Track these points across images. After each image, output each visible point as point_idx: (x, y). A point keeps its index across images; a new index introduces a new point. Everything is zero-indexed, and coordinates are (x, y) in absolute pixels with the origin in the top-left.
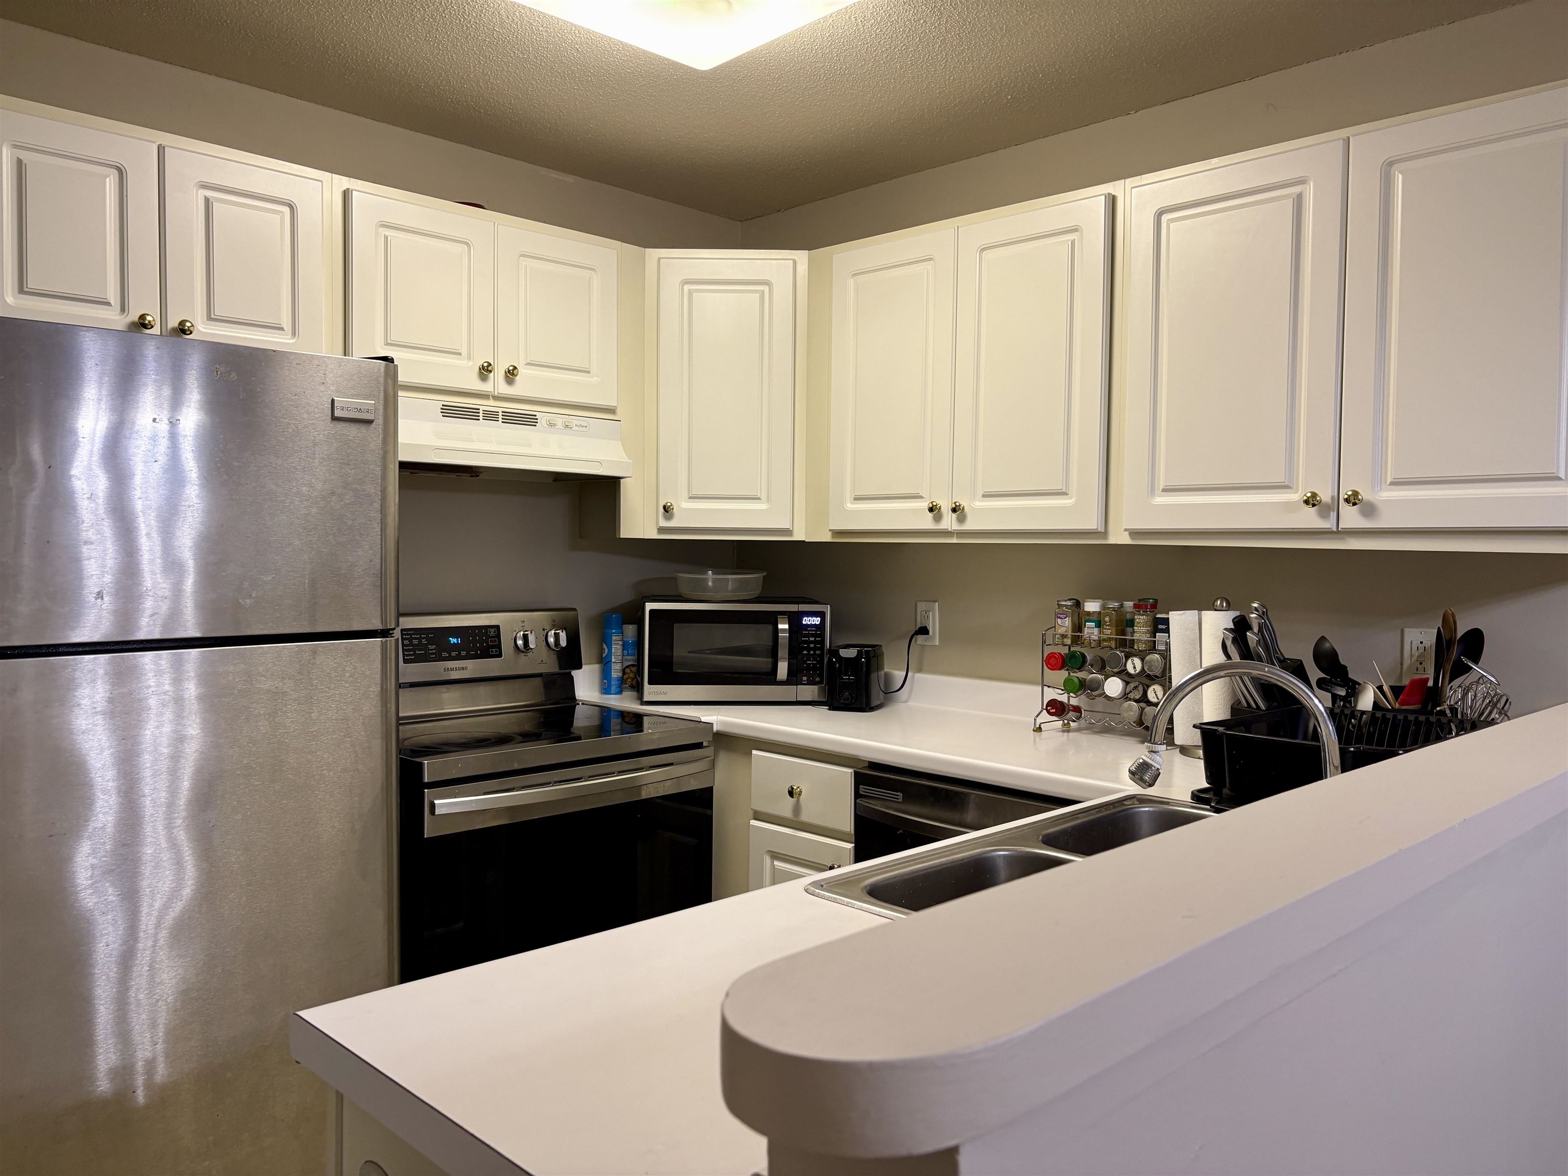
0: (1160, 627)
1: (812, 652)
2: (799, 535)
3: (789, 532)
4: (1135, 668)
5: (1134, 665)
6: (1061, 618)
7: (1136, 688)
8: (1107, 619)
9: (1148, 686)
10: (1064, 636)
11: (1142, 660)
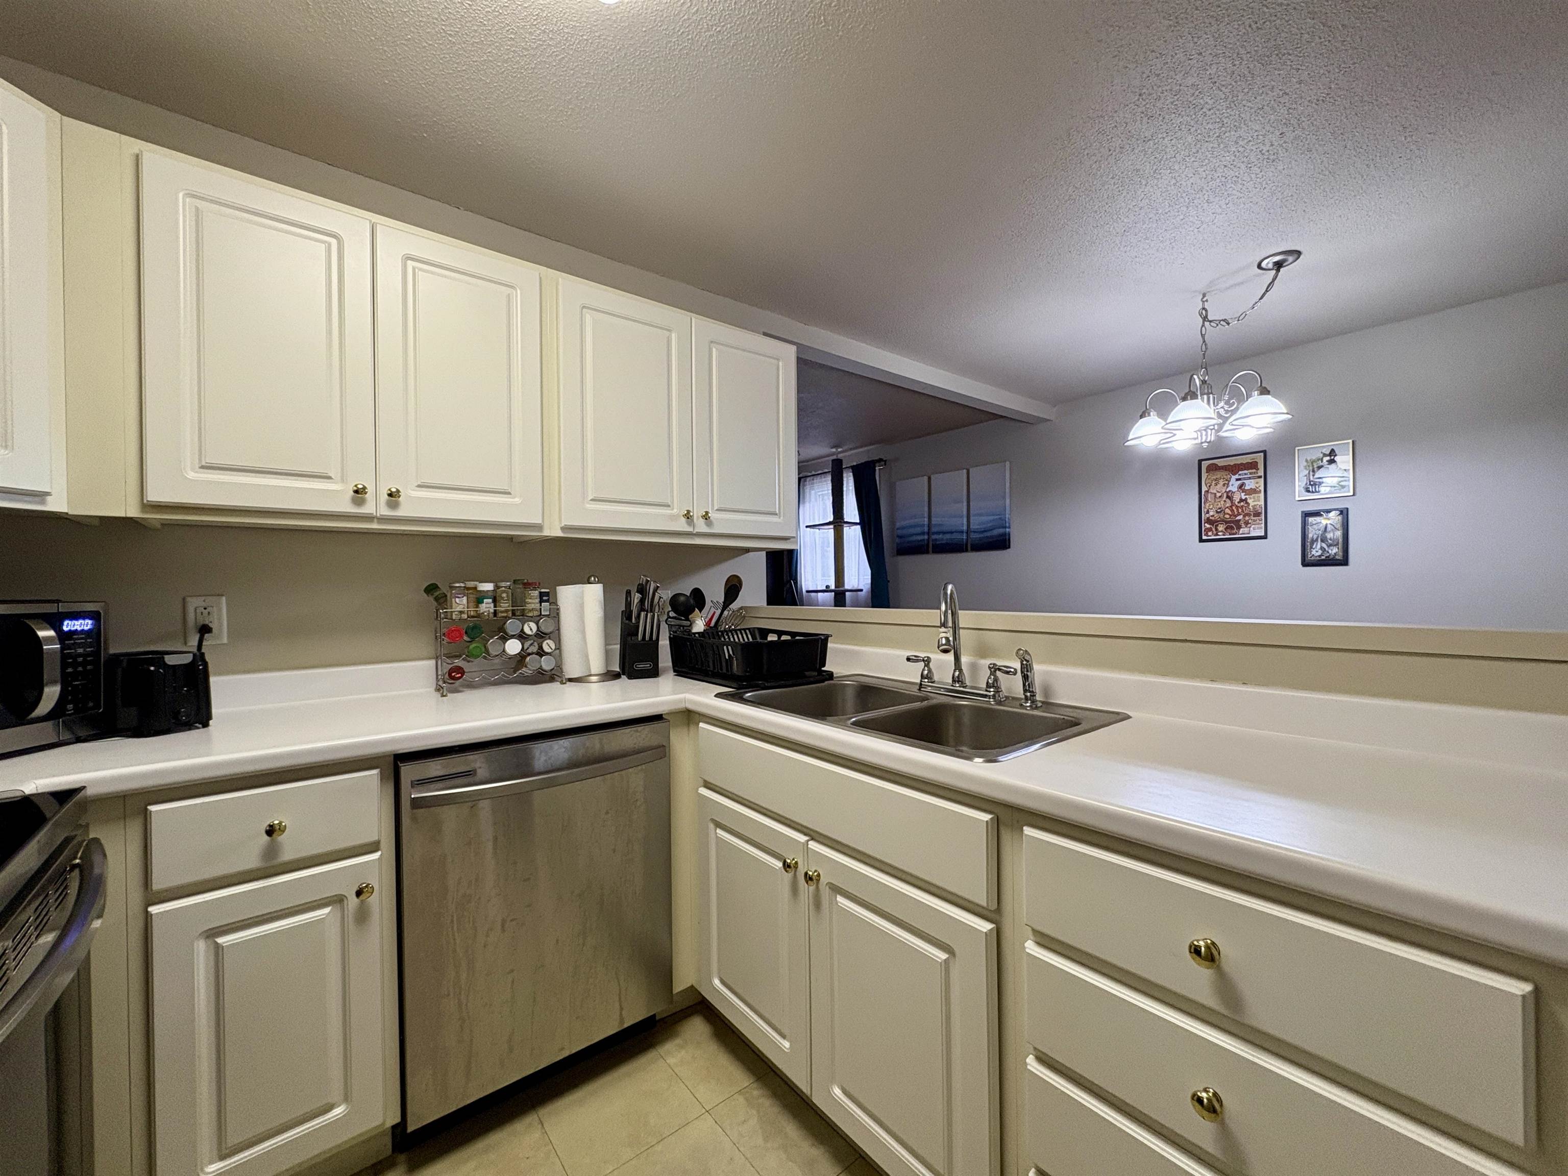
0: (545, 598)
1: (80, 669)
2: (57, 504)
3: (41, 496)
4: (531, 629)
5: (530, 628)
6: (458, 597)
7: (531, 644)
8: (504, 595)
9: (542, 643)
10: (461, 612)
11: (537, 624)
